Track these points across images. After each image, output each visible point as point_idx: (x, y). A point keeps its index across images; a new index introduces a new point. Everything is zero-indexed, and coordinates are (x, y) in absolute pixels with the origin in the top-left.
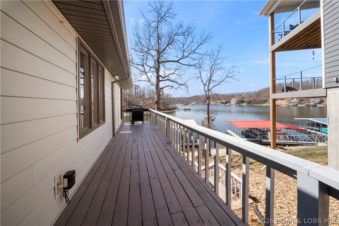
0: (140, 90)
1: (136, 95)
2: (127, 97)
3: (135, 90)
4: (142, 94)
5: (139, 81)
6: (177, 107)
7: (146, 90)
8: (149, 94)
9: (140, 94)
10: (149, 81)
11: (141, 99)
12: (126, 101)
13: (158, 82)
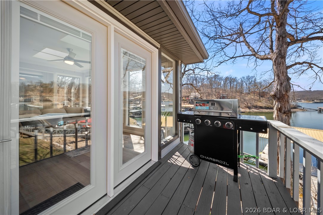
0: (237, 84)
1: (232, 90)
2: (221, 92)
3: (231, 84)
4: (239, 87)
5: (233, 59)
6: (300, 105)
7: (245, 83)
8: (249, 88)
9: (236, 88)
10: (254, 55)
11: (238, 94)
12: (220, 95)
13: (282, 46)
